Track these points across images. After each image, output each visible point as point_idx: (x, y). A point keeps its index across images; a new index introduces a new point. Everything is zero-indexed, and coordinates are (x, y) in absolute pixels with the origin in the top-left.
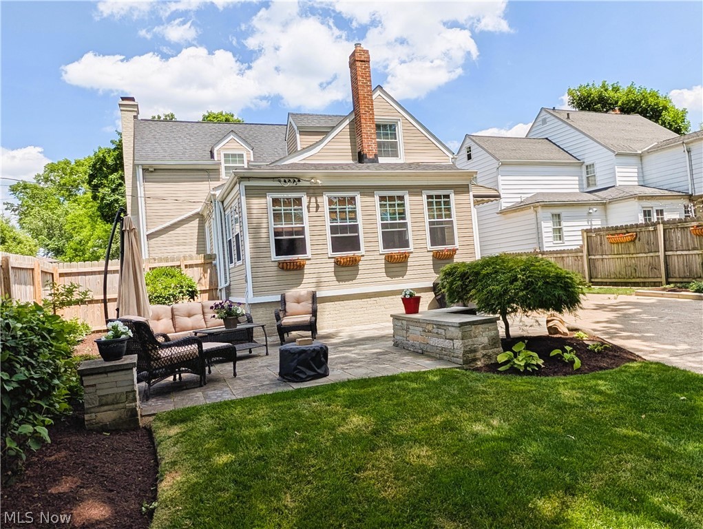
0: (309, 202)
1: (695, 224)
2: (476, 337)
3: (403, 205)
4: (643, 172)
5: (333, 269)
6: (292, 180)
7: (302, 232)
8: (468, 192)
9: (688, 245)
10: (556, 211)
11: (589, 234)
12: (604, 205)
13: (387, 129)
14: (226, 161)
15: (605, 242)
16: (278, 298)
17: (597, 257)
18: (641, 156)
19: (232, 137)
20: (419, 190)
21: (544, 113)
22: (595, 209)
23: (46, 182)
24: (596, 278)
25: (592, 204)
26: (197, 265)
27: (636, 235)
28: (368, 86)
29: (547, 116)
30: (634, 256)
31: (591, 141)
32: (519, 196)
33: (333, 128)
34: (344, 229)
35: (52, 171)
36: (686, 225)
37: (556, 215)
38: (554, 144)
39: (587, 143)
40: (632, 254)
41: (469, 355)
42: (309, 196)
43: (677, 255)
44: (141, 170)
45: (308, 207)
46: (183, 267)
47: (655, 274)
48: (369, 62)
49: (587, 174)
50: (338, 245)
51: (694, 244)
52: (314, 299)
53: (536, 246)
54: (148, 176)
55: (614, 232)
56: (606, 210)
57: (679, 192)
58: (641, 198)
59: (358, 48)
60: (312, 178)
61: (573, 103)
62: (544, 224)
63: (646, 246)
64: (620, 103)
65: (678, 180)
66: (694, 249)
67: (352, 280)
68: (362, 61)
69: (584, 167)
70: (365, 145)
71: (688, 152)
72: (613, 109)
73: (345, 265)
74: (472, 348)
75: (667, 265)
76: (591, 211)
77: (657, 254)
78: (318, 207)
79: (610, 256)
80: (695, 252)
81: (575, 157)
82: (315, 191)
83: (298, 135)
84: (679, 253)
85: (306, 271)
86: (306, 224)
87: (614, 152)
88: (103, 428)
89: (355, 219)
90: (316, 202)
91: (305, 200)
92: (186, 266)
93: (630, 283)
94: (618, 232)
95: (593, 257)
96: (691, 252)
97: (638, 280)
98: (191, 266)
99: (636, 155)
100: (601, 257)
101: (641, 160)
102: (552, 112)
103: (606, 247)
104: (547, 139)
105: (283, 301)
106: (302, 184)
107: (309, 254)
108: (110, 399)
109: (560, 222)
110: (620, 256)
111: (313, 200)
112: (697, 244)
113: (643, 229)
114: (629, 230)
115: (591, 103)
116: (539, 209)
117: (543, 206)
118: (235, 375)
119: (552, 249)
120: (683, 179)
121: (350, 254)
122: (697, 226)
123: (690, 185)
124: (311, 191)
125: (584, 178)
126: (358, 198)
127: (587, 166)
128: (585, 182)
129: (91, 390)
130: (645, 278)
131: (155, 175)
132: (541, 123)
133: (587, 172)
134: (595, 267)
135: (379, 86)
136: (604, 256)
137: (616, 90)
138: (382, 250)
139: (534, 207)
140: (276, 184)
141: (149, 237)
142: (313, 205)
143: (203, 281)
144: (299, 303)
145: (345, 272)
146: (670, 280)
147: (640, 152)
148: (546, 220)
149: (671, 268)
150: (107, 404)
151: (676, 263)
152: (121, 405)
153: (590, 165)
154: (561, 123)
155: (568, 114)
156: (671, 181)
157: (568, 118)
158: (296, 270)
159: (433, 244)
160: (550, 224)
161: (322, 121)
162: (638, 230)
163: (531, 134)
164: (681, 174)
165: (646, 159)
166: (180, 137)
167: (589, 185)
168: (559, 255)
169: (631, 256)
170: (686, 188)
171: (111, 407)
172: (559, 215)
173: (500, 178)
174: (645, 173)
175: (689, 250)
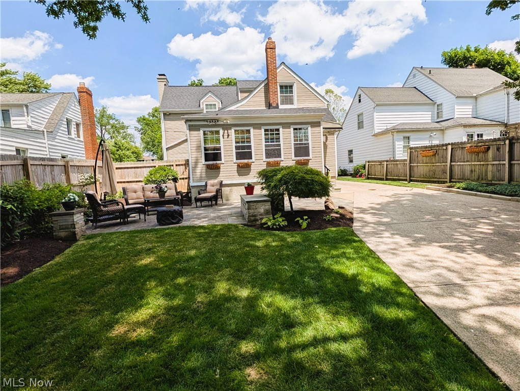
0: (224, 133)
1: (469, 145)
2: (256, 209)
3: (279, 134)
4: (476, 109)
5: (236, 169)
6: (214, 121)
7: (219, 149)
8: (320, 126)
9: (464, 159)
10: (407, 135)
11: (411, 151)
12: (442, 131)
13: (287, 88)
14: (206, 108)
15: (419, 155)
16: (204, 184)
17: (415, 164)
18: (476, 98)
19: (210, 94)
20: (289, 125)
21: (414, 70)
22: (435, 134)
23: (153, 117)
24: (414, 177)
25: (433, 130)
26: (182, 165)
27: (436, 152)
28: (274, 63)
29: (416, 73)
30: (434, 164)
31: (442, 89)
32: (386, 125)
33: (255, 89)
34: (243, 148)
35: (156, 111)
36: (464, 146)
37: (406, 137)
38: (419, 91)
39: (439, 90)
40: (433, 163)
41: (252, 218)
42: (224, 129)
43: (458, 165)
44: (162, 114)
45: (223, 136)
46: (174, 166)
47: (445, 176)
48: (275, 48)
49: (438, 110)
50: (240, 156)
51: (468, 158)
52: (221, 184)
53: (392, 156)
54: (167, 117)
55: (424, 149)
56: (443, 134)
57: (497, 122)
58: (465, 126)
59: (270, 41)
60: (225, 120)
61: (445, 61)
62: (397, 143)
63: (442, 159)
64: (477, 60)
65: (499, 113)
66: (467, 161)
67: (247, 175)
68: (271, 48)
69: (436, 106)
70: (271, 99)
71: (508, 94)
72: (471, 65)
73: (242, 167)
74: (254, 214)
75: (452, 171)
76: (432, 135)
77: (446, 164)
78: (228, 135)
79: (421, 164)
80: (468, 163)
81: (431, 99)
82: (227, 127)
83: (239, 93)
84: (458, 163)
85: (221, 170)
86: (222, 145)
87: (455, 95)
88: (61, 239)
89: (250, 142)
90: (228, 133)
91: (221, 132)
92: (176, 165)
93: (431, 181)
94: (427, 149)
95: (412, 164)
96: (465, 163)
97: (435, 180)
98: (179, 165)
99: (472, 97)
100: (416, 164)
101: (476, 100)
102: (420, 70)
103: (420, 158)
104: (415, 87)
105: (206, 185)
106: (219, 123)
107: (223, 161)
108: (64, 227)
109: (409, 142)
110: (427, 164)
111: (226, 132)
112: (469, 158)
113: (440, 148)
114: (433, 149)
115: (457, 61)
116: (395, 133)
117: (397, 132)
118: (145, 220)
119: (401, 158)
120: (502, 113)
121: (246, 161)
122: (471, 147)
123: (506, 118)
124: (224, 127)
125: (436, 113)
126: (252, 130)
127: (438, 105)
128: (436, 115)
129: (56, 222)
130: (439, 178)
131: (171, 117)
132: (412, 77)
133: (438, 109)
134: (413, 170)
135: (283, 62)
136: (418, 164)
137: (476, 51)
138: (264, 159)
139: (392, 132)
140: (206, 123)
141: (167, 149)
142: (226, 134)
143: (185, 173)
144: (213, 186)
145: (243, 170)
146: (453, 180)
147: (475, 95)
148: (399, 141)
149: (454, 173)
150: (62, 229)
151: (457, 170)
152: (69, 230)
153: (440, 105)
154: (424, 77)
155: (430, 71)
156: (494, 114)
157: (430, 73)
158: (215, 169)
159: (296, 156)
160: (402, 143)
161: (254, 84)
162: (437, 149)
163: (405, 85)
164: (501, 110)
165: (479, 100)
166: (186, 95)
167: (438, 117)
168: (395, 163)
169: (433, 164)
170: (503, 119)
171: (65, 230)
172: (409, 137)
173: (375, 114)
174: (478, 109)
175: (464, 162)
